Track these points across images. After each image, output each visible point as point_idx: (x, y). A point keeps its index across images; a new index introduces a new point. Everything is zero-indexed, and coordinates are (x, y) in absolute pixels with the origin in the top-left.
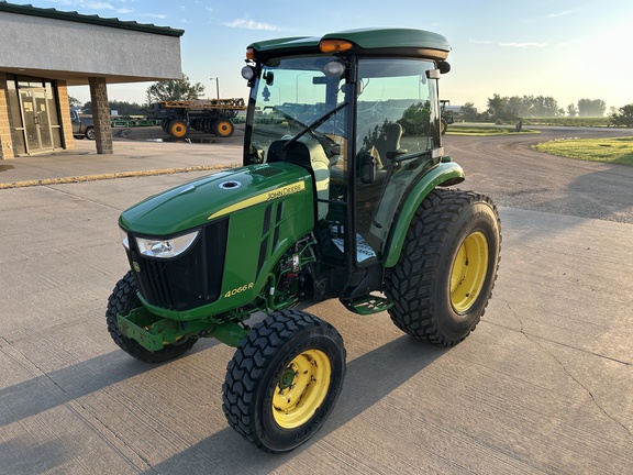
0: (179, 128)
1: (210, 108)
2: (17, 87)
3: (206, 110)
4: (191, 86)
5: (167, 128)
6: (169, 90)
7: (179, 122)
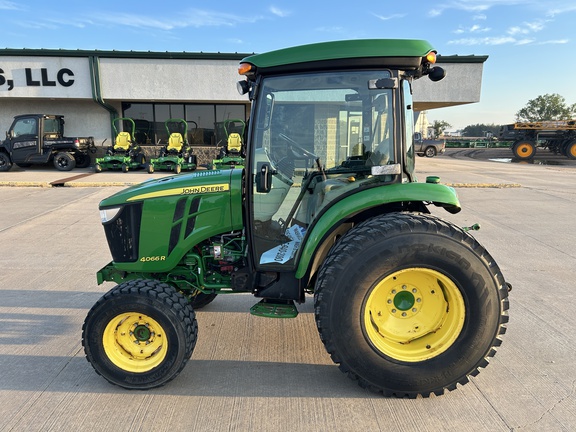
0: (525, 149)
1: (564, 129)
2: (349, 116)
3: (559, 131)
4: (565, 108)
5: (514, 148)
6: (540, 112)
7: (526, 143)
